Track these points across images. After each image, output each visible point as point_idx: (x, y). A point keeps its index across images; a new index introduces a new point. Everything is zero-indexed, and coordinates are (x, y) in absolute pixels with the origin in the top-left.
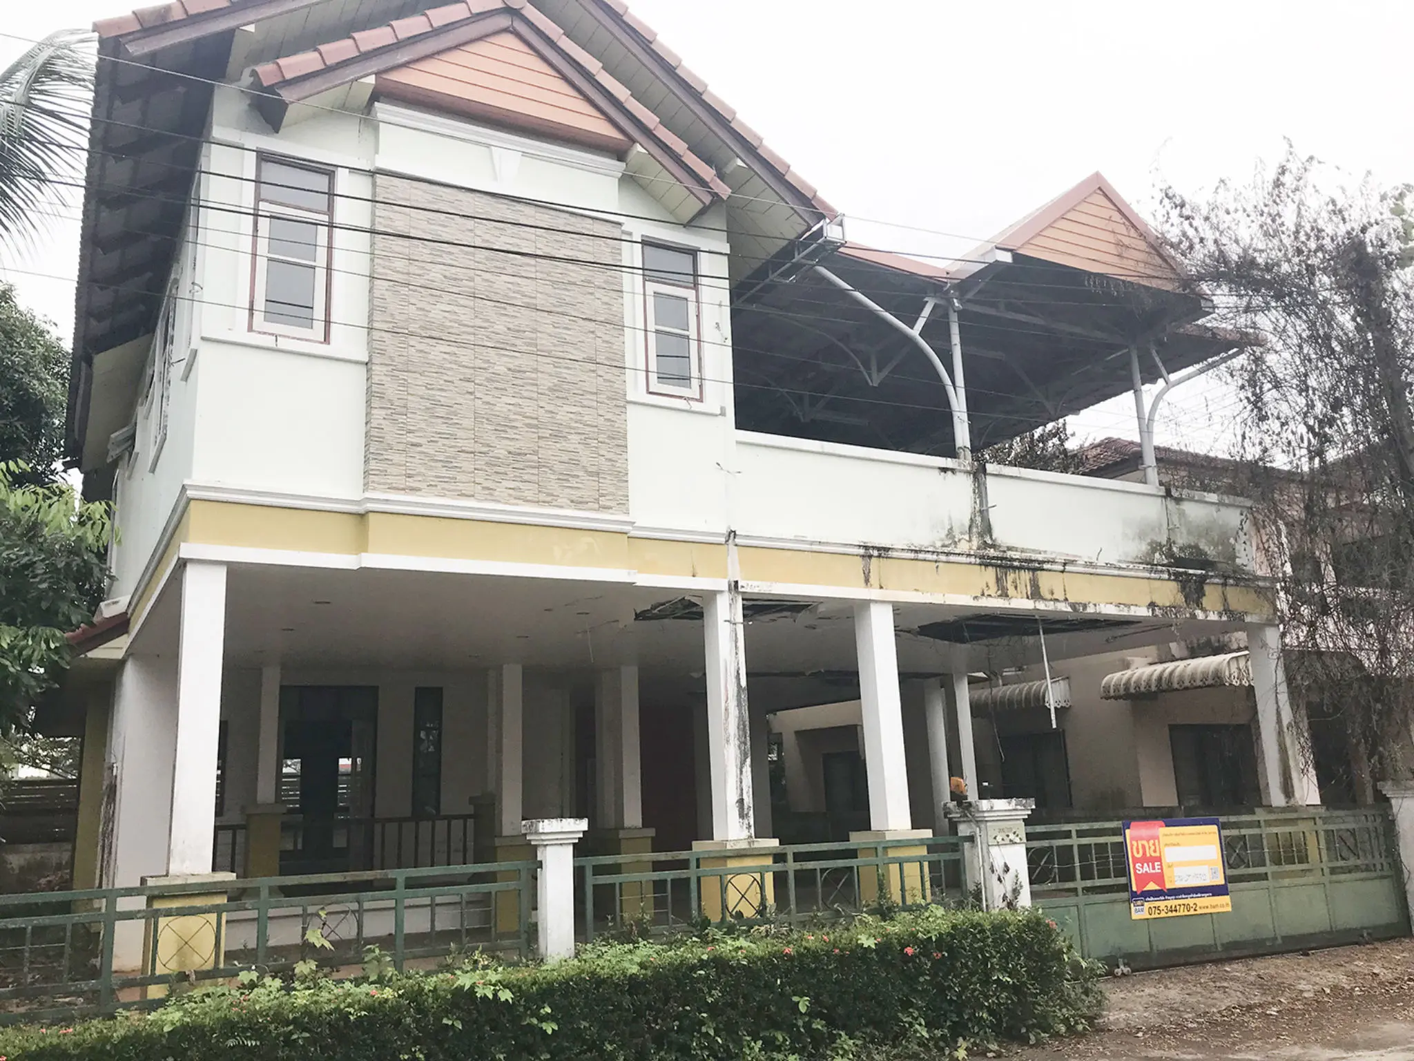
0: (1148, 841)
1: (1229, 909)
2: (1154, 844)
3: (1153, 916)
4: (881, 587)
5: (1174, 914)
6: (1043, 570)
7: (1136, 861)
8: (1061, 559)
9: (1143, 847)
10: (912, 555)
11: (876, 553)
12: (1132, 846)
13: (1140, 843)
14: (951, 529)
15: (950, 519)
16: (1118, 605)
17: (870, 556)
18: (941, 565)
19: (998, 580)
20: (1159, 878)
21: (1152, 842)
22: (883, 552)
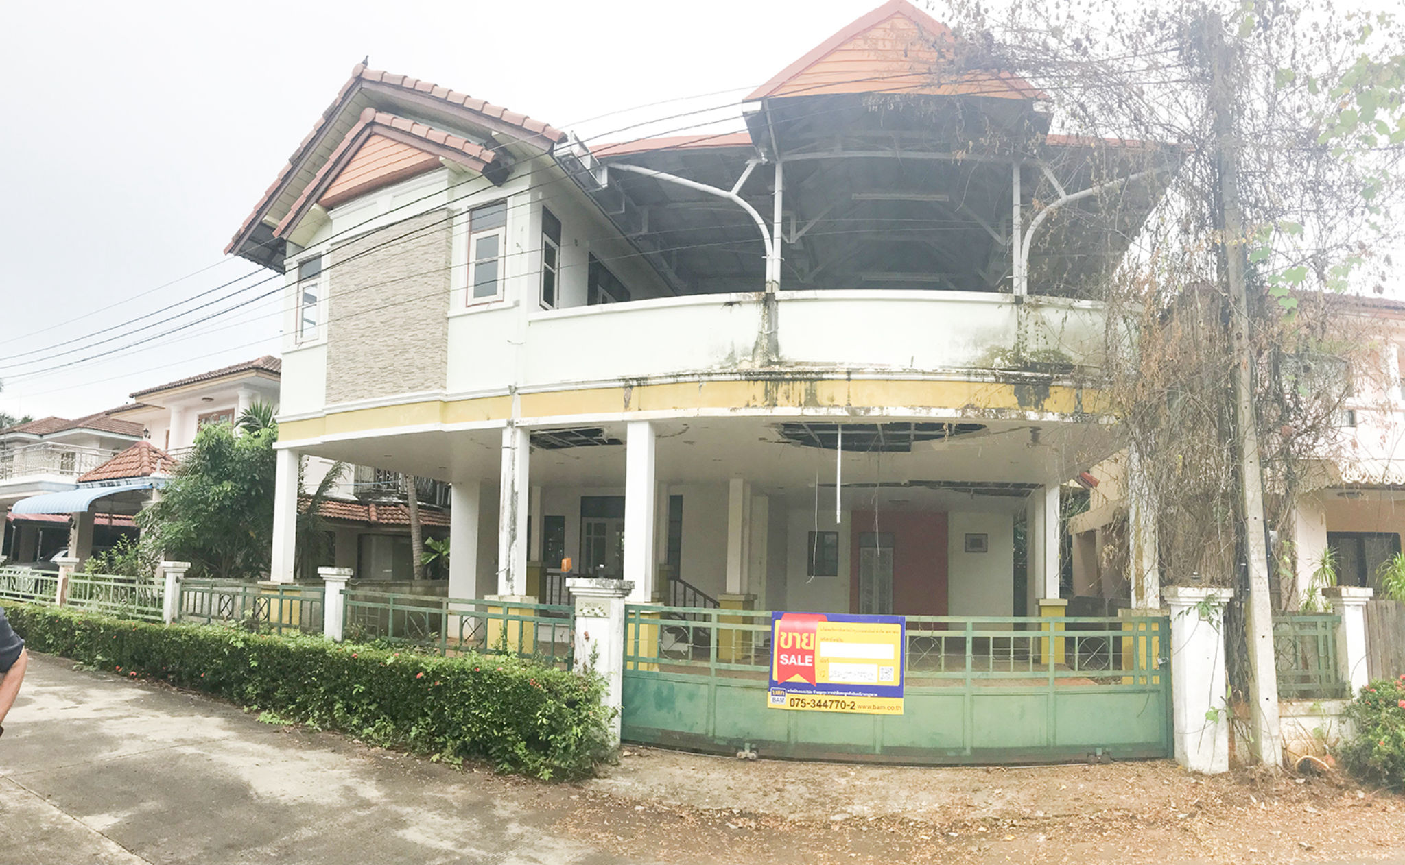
0: (801, 635)
1: (901, 712)
2: (808, 638)
3: (795, 708)
4: (640, 410)
5: (823, 709)
6: (822, 380)
7: (781, 651)
8: (845, 368)
9: (794, 639)
10: (672, 380)
11: (635, 383)
12: (780, 636)
13: (790, 634)
14: (733, 353)
15: (732, 344)
16: (913, 407)
17: (631, 387)
18: (705, 384)
19: (767, 392)
20: (809, 672)
21: (805, 635)
22: (642, 381)
